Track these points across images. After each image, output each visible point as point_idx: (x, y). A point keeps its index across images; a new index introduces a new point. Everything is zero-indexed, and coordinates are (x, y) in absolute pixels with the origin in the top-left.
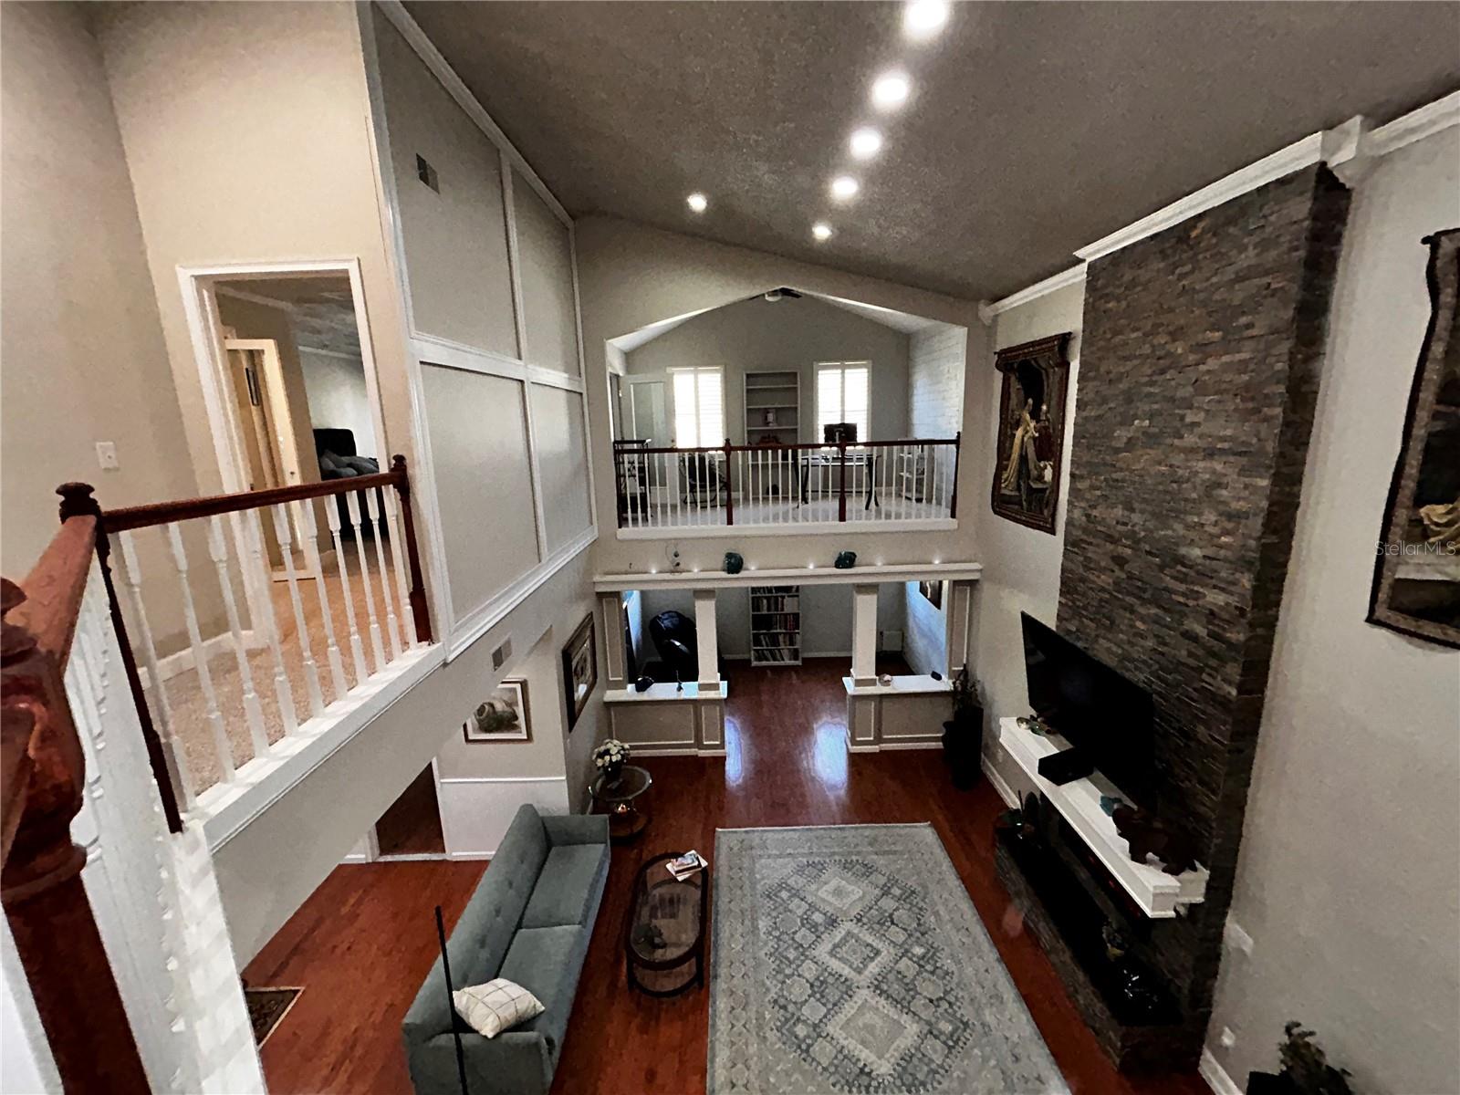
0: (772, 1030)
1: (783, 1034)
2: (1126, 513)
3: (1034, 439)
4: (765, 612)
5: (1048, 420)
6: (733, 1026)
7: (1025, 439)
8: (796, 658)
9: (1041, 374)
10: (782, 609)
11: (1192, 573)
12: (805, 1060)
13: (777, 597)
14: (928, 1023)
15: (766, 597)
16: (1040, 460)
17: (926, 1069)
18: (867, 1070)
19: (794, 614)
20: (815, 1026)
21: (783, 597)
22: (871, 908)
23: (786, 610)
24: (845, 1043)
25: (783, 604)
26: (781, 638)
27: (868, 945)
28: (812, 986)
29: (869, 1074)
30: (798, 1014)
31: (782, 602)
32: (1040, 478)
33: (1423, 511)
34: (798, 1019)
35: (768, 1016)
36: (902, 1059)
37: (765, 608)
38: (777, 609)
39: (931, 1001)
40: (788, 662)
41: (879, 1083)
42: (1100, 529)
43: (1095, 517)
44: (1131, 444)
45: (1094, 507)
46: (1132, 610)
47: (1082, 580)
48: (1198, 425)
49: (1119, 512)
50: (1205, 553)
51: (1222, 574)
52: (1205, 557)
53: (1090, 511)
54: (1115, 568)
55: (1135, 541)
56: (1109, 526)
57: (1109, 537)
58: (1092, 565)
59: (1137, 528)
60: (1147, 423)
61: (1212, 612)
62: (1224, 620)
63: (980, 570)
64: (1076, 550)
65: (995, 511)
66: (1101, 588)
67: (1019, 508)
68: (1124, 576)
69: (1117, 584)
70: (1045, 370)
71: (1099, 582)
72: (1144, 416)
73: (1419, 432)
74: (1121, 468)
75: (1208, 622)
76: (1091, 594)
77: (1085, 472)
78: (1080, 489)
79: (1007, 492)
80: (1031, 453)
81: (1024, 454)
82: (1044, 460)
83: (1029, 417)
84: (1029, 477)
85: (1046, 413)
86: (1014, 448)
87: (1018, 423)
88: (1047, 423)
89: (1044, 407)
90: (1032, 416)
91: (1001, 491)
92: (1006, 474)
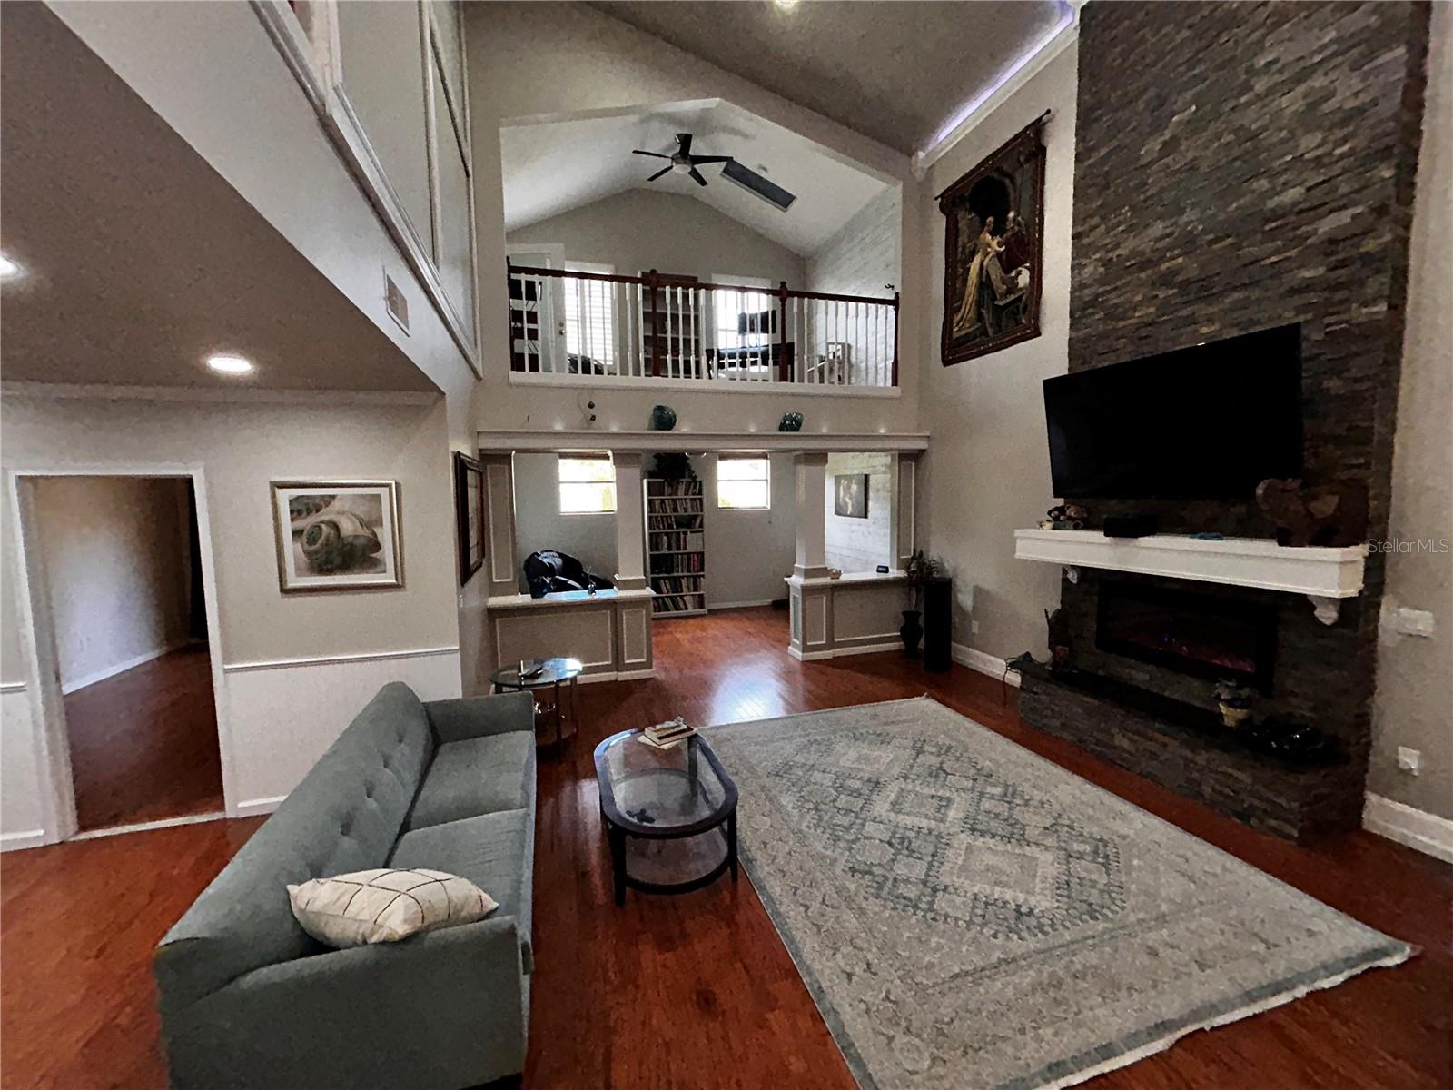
0: (866, 899)
1: (885, 900)
2: (1168, 223)
3: (999, 255)
4: (666, 551)
5: (1019, 224)
6: (807, 908)
7: (985, 263)
8: (702, 606)
9: (1003, 184)
10: (685, 548)
11: (1292, 218)
12: (934, 919)
13: (678, 534)
14: (1060, 848)
15: (667, 534)
16: (1007, 271)
17: (1094, 892)
18: (1024, 909)
19: (698, 553)
20: (925, 883)
21: (685, 533)
22: (912, 766)
23: (690, 549)
24: (976, 890)
25: (685, 542)
26: (684, 582)
27: (932, 796)
28: (890, 844)
29: (1031, 912)
30: (891, 876)
31: (685, 538)
32: (1012, 287)
34: (895, 880)
35: (852, 887)
36: (1058, 888)
37: (666, 546)
38: (679, 549)
39: (1046, 829)
40: (691, 610)
41: (1051, 920)
42: (1128, 264)
43: (1118, 256)
44: (1169, 147)
45: (1117, 246)
46: (1192, 320)
47: (1103, 336)
48: (1275, 61)
49: (1159, 228)
50: (1310, 183)
51: (1344, 189)
52: (1309, 189)
53: (1110, 255)
54: (1155, 293)
55: (1188, 243)
56: (1143, 253)
57: (1148, 263)
58: (1119, 311)
59: (1190, 227)
60: (1194, 108)
61: (1332, 241)
62: (1354, 236)
63: (928, 437)
64: (1090, 310)
65: (946, 362)
66: (1138, 326)
67: (982, 338)
68: (1175, 291)
69: (1166, 306)
70: (1010, 176)
71: (1134, 321)
72: (1187, 105)
74: (1155, 180)
75: (1326, 256)
76: (1123, 343)
77: (1097, 220)
78: (1090, 244)
79: (963, 332)
80: (996, 273)
81: (984, 280)
82: (1016, 267)
83: (989, 237)
84: (995, 299)
85: (1014, 219)
86: (970, 283)
87: (973, 254)
88: (1016, 228)
89: (1012, 215)
90: (993, 234)
91: (955, 336)
92: (960, 315)
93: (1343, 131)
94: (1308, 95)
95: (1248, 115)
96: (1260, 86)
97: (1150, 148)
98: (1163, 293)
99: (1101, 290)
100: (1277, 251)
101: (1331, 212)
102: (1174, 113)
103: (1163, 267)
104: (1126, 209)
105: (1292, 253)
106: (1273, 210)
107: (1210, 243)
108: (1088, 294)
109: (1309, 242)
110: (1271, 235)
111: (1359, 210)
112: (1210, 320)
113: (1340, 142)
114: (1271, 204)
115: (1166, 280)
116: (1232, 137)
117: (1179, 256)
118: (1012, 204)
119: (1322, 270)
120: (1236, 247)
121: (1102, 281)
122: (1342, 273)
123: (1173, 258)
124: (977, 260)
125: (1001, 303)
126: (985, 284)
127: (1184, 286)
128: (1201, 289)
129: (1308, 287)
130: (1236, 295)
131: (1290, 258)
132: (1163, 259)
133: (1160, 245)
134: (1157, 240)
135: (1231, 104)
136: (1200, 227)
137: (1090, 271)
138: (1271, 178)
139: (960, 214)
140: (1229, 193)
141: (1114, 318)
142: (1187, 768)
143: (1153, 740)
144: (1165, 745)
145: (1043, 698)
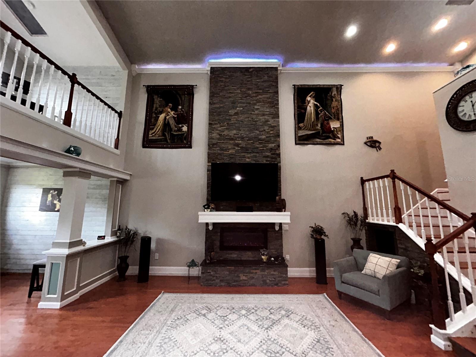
3: (174, 117)
5: (183, 111)
7: (167, 118)
9: (177, 97)
11: (264, 142)
14: (283, 316)
16: (178, 124)
17: (306, 321)
18: (316, 340)
22: (213, 322)
27: (239, 328)
32: (180, 130)
33: (299, 125)
36: (304, 327)
39: (271, 313)
42: (227, 137)
43: (224, 134)
44: (236, 114)
45: (223, 132)
46: (244, 157)
47: (220, 154)
48: (259, 109)
49: (235, 132)
50: (267, 136)
51: (272, 139)
52: (267, 137)
53: (221, 133)
54: (235, 147)
55: (242, 138)
56: (231, 136)
57: (232, 139)
58: (224, 149)
59: (242, 135)
60: (242, 109)
61: (271, 149)
62: (275, 149)
63: (131, 175)
64: (215, 146)
65: (144, 146)
66: (230, 154)
67: (165, 142)
68: (240, 148)
69: (237, 151)
70: (180, 95)
71: (229, 153)
72: (240, 107)
73: (296, 113)
74: (233, 120)
75: (271, 151)
76: (225, 158)
77: (217, 122)
78: (214, 128)
79: (154, 138)
80: (172, 122)
81: (167, 123)
82: (182, 124)
83: (169, 110)
84: (172, 131)
85: (181, 109)
86: (159, 122)
87: (161, 113)
88: (182, 112)
89: (180, 107)
90: (172, 110)
91: (150, 138)
92: (153, 131)
93: (272, 129)
94: (265, 119)
95: (254, 117)
96: (256, 112)
97: (232, 112)
98: (237, 148)
99: (219, 141)
100: (261, 147)
101: (271, 143)
102: (237, 107)
103: (236, 142)
104: (226, 123)
105: (265, 149)
106: (260, 138)
107: (247, 140)
108: (214, 141)
109: (267, 148)
110: (260, 143)
111: (275, 144)
112: (248, 158)
113: (271, 131)
114: (260, 137)
115: (237, 145)
116: (251, 119)
117: (240, 140)
118: (181, 104)
119: (270, 154)
120: (253, 143)
121: (219, 139)
122: (274, 156)
123: (238, 140)
124: (162, 116)
125: (175, 133)
126: (166, 124)
128: (245, 150)
129: (268, 157)
130: (254, 154)
131: (264, 150)
132: (236, 139)
133: (235, 136)
134: (234, 134)
135: (251, 112)
136: (245, 136)
137: (215, 135)
138: (259, 132)
139: (155, 97)
140: (251, 131)
141: (222, 150)
142: (262, 277)
143: (252, 273)
144: (256, 273)
145: (212, 273)
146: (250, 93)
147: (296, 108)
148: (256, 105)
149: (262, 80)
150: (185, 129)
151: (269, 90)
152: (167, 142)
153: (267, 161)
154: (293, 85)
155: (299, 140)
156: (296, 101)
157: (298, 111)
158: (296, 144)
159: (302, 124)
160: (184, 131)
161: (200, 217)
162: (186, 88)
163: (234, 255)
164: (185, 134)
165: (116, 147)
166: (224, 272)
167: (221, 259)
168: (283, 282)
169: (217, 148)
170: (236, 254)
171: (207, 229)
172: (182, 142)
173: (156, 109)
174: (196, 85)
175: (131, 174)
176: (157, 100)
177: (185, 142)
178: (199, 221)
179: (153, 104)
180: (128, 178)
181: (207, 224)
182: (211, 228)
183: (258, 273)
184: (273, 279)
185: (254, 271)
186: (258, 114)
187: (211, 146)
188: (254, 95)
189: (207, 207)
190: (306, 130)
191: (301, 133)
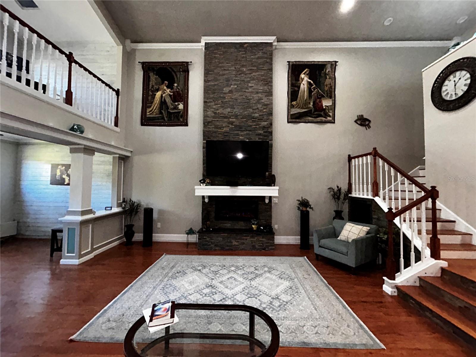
1: (280, 310)
3: (170, 95)
5: (178, 89)
7: (163, 96)
12: (291, 304)
16: (174, 103)
18: (289, 287)
20: (273, 299)
22: (206, 275)
24: (279, 291)
27: (228, 279)
28: (250, 297)
32: (176, 108)
33: (292, 103)
34: (270, 304)
36: (282, 279)
41: (293, 285)
42: (221, 115)
43: (218, 112)
44: (231, 92)
45: (218, 110)
46: (238, 135)
47: (215, 132)
48: (253, 86)
49: (229, 110)
50: (260, 114)
51: (265, 118)
52: (260, 115)
53: (216, 111)
54: (229, 125)
55: (236, 116)
56: (225, 114)
57: (225, 117)
58: (219, 127)
59: (236, 113)
60: (236, 86)
61: (264, 127)
62: (267, 128)
63: (132, 152)
64: (210, 124)
65: (142, 124)
66: (225, 132)
67: (162, 120)
68: (233, 127)
69: (231, 129)
70: (175, 72)
71: (223, 131)
72: (235, 85)
73: (290, 91)
74: (227, 98)
75: (263, 129)
76: (220, 135)
77: (212, 100)
78: (209, 106)
79: (152, 116)
80: (168, 100)
81: (163, 101)
82: (178, 102)
83: (165, 88)
84: (169, 109)
85: (177, 87)
86: (156, 99)
87: (158, 90)
88: (178, 90)
89: (176, 85)
90: (168, 87)
91: (148, 116)
92: (150, 109)
93: (265, 107)
94: (258, 97)
95: (248, 94)
96: (250, 90)
97: (226, 90)
98: (231, 126)
99: (213, 119)
100: (255, 125)
101: (264, 121)
102: (232, 85)
103: (231, 120)
104: (220, 101)
105: (257, 127)
106: (253, 116)
107: (241, 118)
108: (209, 119)
109: (260, 126)
110: (253, 121)
111: (267, 123)
112: (242, 136)
113: (264, 109)
114: (253, 115)
115: (232, 123)
116: (244, 97)
117: (234, 118)
118: (176, 81)
119: (263, 132)
120: (246, 121)
121: (214, 117)
122: (266, 134)
123: (232, 118)
124: (158, 94)
125: (171, 111)
126: (163, 103)
127: (236, 126)
128: (239, 128)
129: (260, 134)
130: (247, 132)
131: (256, 128)
132: (230, 118)
133: (229, 114)
134: (228, 112)
135: (245, 90)
136: (239, 114)
137: (209, 113)
138: (253, 110)
139: (151, 74)
140: (245, 109)
141: (217, 128)
142: (252, 243)
143: (243, 239)
144: (246, 239)
145: (208, 239)
146: (245, 70)
147: (290, 86)
148: (250, 83)
149: (257, 56)
150: (181, 106)
151: (263, 67)
152: (165, 120)
153: (259, 138)
154: (288, 62)
155: (291, 119)
156: (290, 79)
157: (291, 88)
158: (288, 122)
159: (295, 102)
160: (180, 109)
161: (196, 190)
162: (182, 65)
163: (228, 225)
164: (181, 112)
165: (116, 125)
166: (218, 238)
167: (216, 227)
168: (270, 248)
169: (212, 126)
170: (230, 223)
171: (204, 202)
172: (179, 120)
173: (153, 86)
174: (191, 62)
175: (132, 150)
176: (153, 78)
177: (181, 120)
178: (196, 194)
179: (149, 81)
180: (128, 154)
181: (203, 197)
182: (206, 200)
183: (248, 240)
184: (262, 245)
185: (245, 238)
186: (252, 92)
187: (206, 124)
188: (248, 72)
189: (203, 181)
190: (298, 108)
191: (294, 111)
